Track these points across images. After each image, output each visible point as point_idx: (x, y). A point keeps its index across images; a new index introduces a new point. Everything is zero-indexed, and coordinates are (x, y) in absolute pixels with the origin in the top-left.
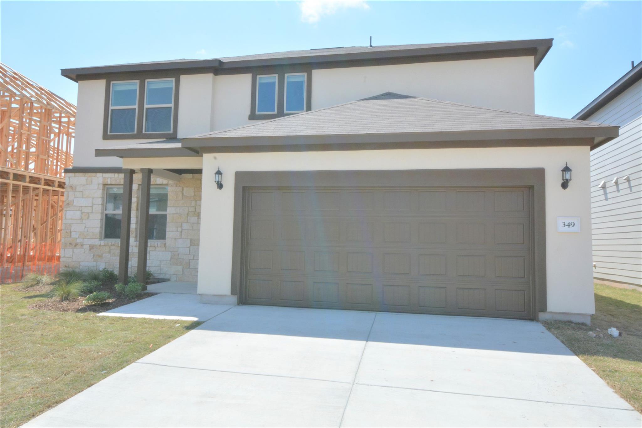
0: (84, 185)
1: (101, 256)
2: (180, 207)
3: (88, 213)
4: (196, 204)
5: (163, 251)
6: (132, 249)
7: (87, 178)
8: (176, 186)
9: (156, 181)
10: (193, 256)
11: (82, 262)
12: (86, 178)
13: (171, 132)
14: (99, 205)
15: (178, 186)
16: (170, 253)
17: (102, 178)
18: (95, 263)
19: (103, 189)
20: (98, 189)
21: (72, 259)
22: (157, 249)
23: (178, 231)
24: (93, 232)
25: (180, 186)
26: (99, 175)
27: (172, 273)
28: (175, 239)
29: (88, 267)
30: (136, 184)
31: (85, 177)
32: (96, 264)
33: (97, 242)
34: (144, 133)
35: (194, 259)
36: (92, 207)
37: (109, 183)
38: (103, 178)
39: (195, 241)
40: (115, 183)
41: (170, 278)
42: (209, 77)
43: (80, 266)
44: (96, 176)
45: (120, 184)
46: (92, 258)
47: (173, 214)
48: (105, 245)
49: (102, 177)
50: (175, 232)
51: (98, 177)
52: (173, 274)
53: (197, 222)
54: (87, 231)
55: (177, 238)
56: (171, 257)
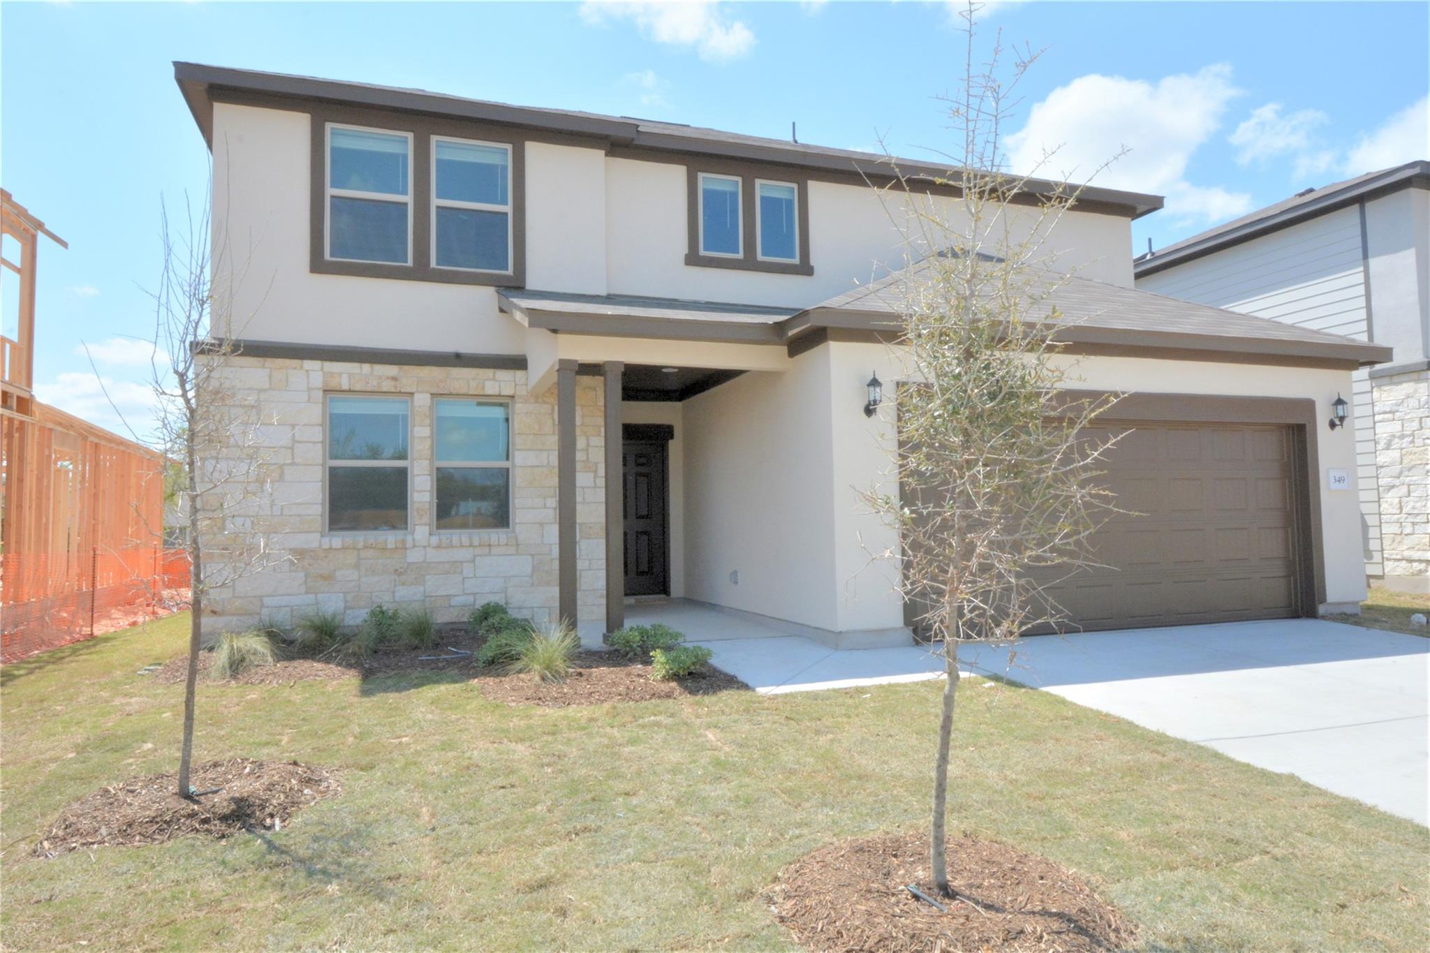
0: (260, 391)
1: (329, 578)
2: (548, 450)
3: (281, 467)
4: (588, 445)
5: (512, 555)
6: (426, 555)
7: (271, 372)
8: (536, 402)
9: (483, 388)
10: (587, 563)
11: (268, 596)
12: (268, 370)
13: (510, 271)
14: (314, 443)
15: (540, 400)
16: (530, 558)
17: (321, 373)
18: (312, 597)
19: (323, 403)
20: (309, 401)
21: (234, 590)
22: (495, 550)
23: (547, 505)
24: (299, 515)
25: (544, 402)
26: (309, 364)
27: (535, 605)
28: (541, 524)
29: (288, 609)
30: (426, 392)
31: (263, 367)
32: (316, 599)
33: (313, 540)
34: (433, 268)
35: (590, 570)
36: (292, 448)
37: (345, 387)
38: (324, 373)
39: (590, 528)
40: (364, 389)
41: (533, 615)
42: (595, 157)
43: (262, 606)
44: (302, 368)
45: (379, 390)
46: (300, 585)
47: (532, 466)
48: (344, 548)
49: (322, 370)
50: (540, 508)
51: (307, 371)
52: (540, 608)
53: (593, 485)
54: (279, 513)
55: (547, 523)
56: (533, 567)
